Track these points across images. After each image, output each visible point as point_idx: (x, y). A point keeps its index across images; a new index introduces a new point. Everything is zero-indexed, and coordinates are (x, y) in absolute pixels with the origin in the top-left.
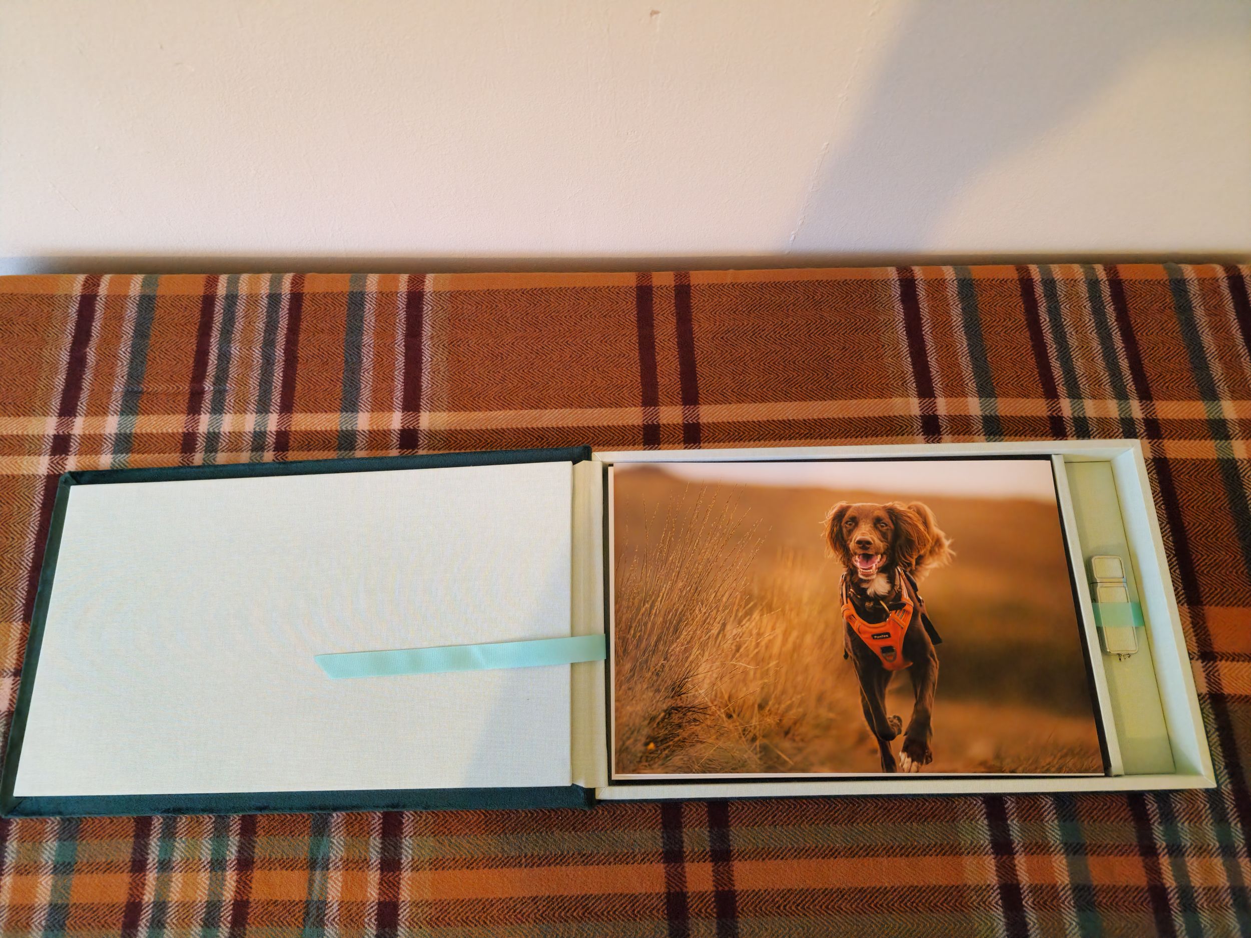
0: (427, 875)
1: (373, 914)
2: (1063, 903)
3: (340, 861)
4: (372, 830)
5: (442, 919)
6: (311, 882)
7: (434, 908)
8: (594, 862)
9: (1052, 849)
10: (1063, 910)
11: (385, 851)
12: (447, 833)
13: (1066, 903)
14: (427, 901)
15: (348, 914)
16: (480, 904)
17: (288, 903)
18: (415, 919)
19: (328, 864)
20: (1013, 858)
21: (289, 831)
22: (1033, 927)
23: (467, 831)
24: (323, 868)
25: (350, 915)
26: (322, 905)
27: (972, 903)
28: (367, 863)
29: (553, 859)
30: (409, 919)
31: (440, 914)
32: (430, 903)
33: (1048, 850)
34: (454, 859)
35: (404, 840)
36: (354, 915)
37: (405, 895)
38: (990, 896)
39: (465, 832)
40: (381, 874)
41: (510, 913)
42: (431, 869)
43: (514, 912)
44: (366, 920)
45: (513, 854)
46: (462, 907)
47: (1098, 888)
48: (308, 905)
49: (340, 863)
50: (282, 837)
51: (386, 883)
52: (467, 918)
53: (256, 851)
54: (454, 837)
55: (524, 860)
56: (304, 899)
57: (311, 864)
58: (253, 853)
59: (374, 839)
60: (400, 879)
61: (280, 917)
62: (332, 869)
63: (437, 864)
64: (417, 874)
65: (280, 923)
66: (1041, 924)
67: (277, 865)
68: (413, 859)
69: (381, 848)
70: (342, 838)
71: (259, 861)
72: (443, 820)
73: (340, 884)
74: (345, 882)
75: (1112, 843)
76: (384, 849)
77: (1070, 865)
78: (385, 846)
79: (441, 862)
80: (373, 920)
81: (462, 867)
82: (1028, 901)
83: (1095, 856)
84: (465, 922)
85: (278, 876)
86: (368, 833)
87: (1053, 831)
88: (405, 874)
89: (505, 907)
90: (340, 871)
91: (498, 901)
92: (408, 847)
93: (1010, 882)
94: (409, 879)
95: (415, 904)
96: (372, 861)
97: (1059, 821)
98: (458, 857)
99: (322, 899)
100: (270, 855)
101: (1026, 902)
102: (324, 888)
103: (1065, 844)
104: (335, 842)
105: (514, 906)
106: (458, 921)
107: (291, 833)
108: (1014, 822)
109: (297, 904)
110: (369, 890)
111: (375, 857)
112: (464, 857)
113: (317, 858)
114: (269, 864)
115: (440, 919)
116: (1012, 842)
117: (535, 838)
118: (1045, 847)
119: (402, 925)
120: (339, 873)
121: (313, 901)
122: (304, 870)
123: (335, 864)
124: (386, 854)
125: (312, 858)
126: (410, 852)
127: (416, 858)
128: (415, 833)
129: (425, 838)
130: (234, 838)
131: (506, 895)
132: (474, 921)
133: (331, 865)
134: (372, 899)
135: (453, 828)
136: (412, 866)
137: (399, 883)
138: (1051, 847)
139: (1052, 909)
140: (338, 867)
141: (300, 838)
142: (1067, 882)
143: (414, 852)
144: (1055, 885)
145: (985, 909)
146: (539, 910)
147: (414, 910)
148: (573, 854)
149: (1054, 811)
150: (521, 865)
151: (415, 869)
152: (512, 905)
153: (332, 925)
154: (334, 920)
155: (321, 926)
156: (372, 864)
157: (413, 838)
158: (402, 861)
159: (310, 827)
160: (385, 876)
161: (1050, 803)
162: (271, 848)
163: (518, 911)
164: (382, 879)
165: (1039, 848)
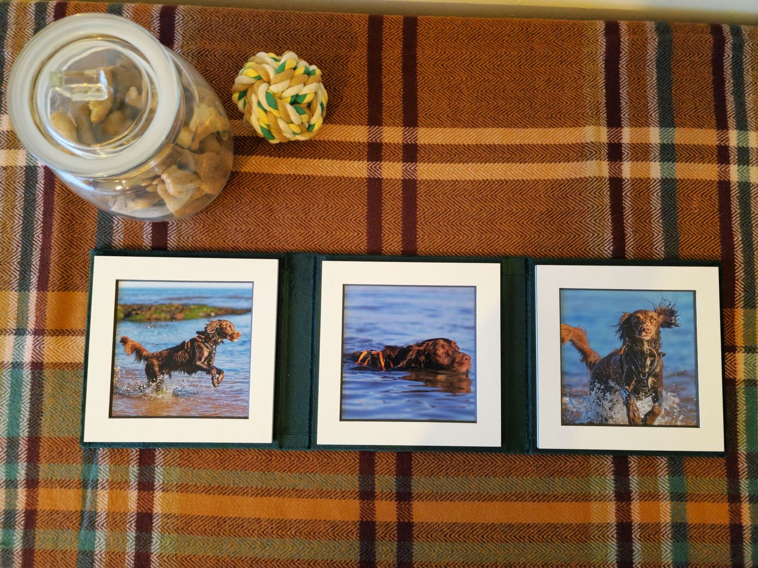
0: (174, 496)
1: (133, 522)
2: (663, 536)
3: (106, 482)
4: (131, 460)
5: (187, 528)
6: (84, 498)
7: (180, 520)
8: (305, 496)
9: (661, 497)
10: (662, 541)
11: (141, 475)
12: (190, 465)
13: (665, 536)
14: (175, 514)
15: (114, 522)
16: (216, 520)
17: (67, 513)
18: (166, 527)
19: (97, 485)
20: (630, 504)
21: (65, 460)
22: (637, 553)
23: (206, 465)
24: (93, 488)
25: (115, 522)
26: (93, 515)
27: (593, 536)
28: (128, 484)
29: (273, 492)
30: (161, 527)
31: (184, 525)
32: (177, 517)
33: (658, 498)
34: (195, 486)
35: (156, 468)
36: (118, 522)
37: (157, 509)
38: (608, 531)
39: (204, 467)
40: (139, 493)
41: (239, 529)
42: (177, 491)
43: (242, 527)
44: (127, 526)
45: (241, 486)
46: (202, 521)
47: (691, 526)
48: (83, 514)
49: (106, 484)
50: (60, 464)
51: (142, 499)
52: (206, 530)
53: (40, 473)
54: (196, 469)
55: (250, 491)
56: (79, 511)
57: (84, 484)
58: (38, 475)
59: (133, 466)
60: (153, 497)
61: (61, 523)
62: (99, 488)
63: (183, 488)
64: (167, 494)
65: (61, 527)
66: (643, 551)
67: (57, 485)
68: (163, 483)
69: (139, 473)
70: (107, 465)
71: (43, 481)
72: (187, 455)
73: (107, 500)
74: (110, 498)
75: (707, 493)
76: (141, 474)
77: (673, 508)
78: (142, 471)
79: (186, 487)
80: (133, 526)
81: (202, 492)
82: (636, 534)
83: (693, 502)
84: (204, 532)
85: (57, 492)
86: (128, 462)
87: (664, 484)
88: (157, 494)
89: (235, 524)
90: (106, 490)
91: (229, 519)
92: (160, 474)
93: (625, 521)
94: (160, 497)
95: (166, 516)
96: (131, 483)
97: (669, 476)
98: (199, 484)
99: (93, 510)
100: (51, 477)
101: (635, 536)
102: (94, 503)
103: (672, 493)
104: (102, 468)
105: (242, 524)
106: (199, 531)
107: (67, 461)
108: (635, 477)
109: (74, 513)
110: (129, 504)
111: (133, 479)
112: (203, 485)
113: (89, 480)
114: (50, 483)
115: (185, 528)
116: (631, 492)
117: (259, 475)
118: (656, 495)
119: (156, 530)
120: (105, 492)
121: (86, 511)
122: (78, 488)
123: (102, 485)
124: (142, 478)
125: (84, 480)
126: (161, 477)
127: (166, 482)
128: (165, 464)
129: (173, 467)
130: (22, 464)
131: (236, 515)
132: (210, 532)
133: (99, 485)
134: (132, 511)
135: (195, 463)
136: (163, 488)
137: (153, 500)
138: (660, 495)
139: (654, 540)
140: (105, 487)
141: (74, 465)
142: (668, 521)
143: (164, 478)
144: (659, 523)
145: (603, 540)
146: (261, 528)
147: (164, 520)
148: (289, 489)
149: (666, 469)
150: (248, 494)
151: (164, 490)
152: (240, 523)
153: (102, 529)
154: (102, 525)
155: (93, 530)
156: (132, 485)
157: (163, 467)
158: (155, 484)
159: (81, 457)
160: (142, 494)
161: (665, 462)
162: (52, 472)
163: (245, 528)
164: (139, 496)
165: (651, 496)
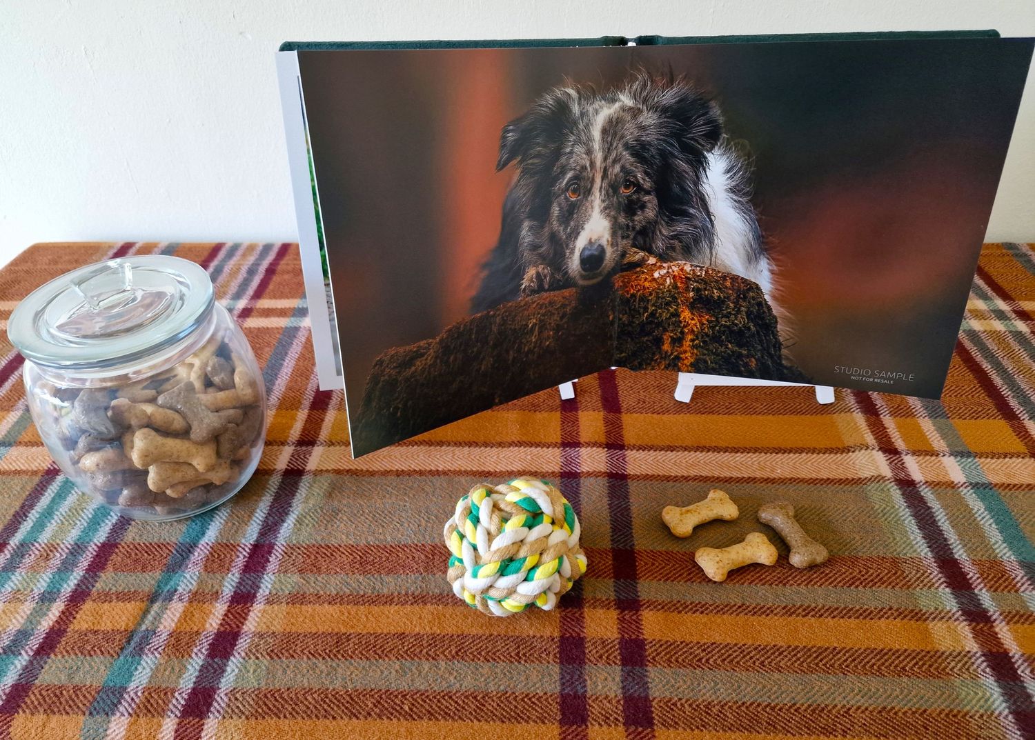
0: (281, 610)
3: (187, 594)
4: (233, 568)
6: (146, 614)
11: (241, 585)
12: (315, 572)
15: (176, 645)
19: (173, 597)
20: (993, 627)
24: (165, 600)
26: (150, 633)
28: (218, 598)
30: (247, 651)
35: (264, 577)
37: (250, 626)
42: (287, 603)
44: (195, 650)
51: (232, 614)
56: (131, 629)
57: (153, 597)
58: (93, 587)
59: (234, 573)
60: (249, 611)
62: (175, 601)
63: (296, 599)
64: (270, 607)
68: (270, 594)
69: (238, 583)
70: (197, 574)
71: (96, 594)
73: (178, 616)
78: (243, 581)
79: (301, 598)
80: (205, 649)
86: (228, 570)
88: (256, 607)
90: (183, 602)
91: (357, 636)
92: (269, 584)
94: (259, 611)
99: (152, 629)
101: (1023, 673)
102: (158, 619)
104: (188, 577)
108: (983, 592)
110: (210, 621)
111: (228, 591)
113: (163, 592)
116: (985, 611)
120: (181, 605)
122: (143, 602)
123: (181, 597)
124: (242, 588)
126: (270, 587)
127: (274, 592)
128: (279, 571)
129: (289, 575)
134: (210, 631)
136: (266, 600)
140: (183, 599)
141: (152, 573)
143: (273, 587)
150: (392, 603)
151: (269, 602)
153: (153, 654)
154: (156, 649)
155: (139, 655)
156: (223, 597)
157: (276, 575)
158: (257, 597)
160: (233, 608)
164: (229, 611)
